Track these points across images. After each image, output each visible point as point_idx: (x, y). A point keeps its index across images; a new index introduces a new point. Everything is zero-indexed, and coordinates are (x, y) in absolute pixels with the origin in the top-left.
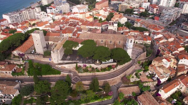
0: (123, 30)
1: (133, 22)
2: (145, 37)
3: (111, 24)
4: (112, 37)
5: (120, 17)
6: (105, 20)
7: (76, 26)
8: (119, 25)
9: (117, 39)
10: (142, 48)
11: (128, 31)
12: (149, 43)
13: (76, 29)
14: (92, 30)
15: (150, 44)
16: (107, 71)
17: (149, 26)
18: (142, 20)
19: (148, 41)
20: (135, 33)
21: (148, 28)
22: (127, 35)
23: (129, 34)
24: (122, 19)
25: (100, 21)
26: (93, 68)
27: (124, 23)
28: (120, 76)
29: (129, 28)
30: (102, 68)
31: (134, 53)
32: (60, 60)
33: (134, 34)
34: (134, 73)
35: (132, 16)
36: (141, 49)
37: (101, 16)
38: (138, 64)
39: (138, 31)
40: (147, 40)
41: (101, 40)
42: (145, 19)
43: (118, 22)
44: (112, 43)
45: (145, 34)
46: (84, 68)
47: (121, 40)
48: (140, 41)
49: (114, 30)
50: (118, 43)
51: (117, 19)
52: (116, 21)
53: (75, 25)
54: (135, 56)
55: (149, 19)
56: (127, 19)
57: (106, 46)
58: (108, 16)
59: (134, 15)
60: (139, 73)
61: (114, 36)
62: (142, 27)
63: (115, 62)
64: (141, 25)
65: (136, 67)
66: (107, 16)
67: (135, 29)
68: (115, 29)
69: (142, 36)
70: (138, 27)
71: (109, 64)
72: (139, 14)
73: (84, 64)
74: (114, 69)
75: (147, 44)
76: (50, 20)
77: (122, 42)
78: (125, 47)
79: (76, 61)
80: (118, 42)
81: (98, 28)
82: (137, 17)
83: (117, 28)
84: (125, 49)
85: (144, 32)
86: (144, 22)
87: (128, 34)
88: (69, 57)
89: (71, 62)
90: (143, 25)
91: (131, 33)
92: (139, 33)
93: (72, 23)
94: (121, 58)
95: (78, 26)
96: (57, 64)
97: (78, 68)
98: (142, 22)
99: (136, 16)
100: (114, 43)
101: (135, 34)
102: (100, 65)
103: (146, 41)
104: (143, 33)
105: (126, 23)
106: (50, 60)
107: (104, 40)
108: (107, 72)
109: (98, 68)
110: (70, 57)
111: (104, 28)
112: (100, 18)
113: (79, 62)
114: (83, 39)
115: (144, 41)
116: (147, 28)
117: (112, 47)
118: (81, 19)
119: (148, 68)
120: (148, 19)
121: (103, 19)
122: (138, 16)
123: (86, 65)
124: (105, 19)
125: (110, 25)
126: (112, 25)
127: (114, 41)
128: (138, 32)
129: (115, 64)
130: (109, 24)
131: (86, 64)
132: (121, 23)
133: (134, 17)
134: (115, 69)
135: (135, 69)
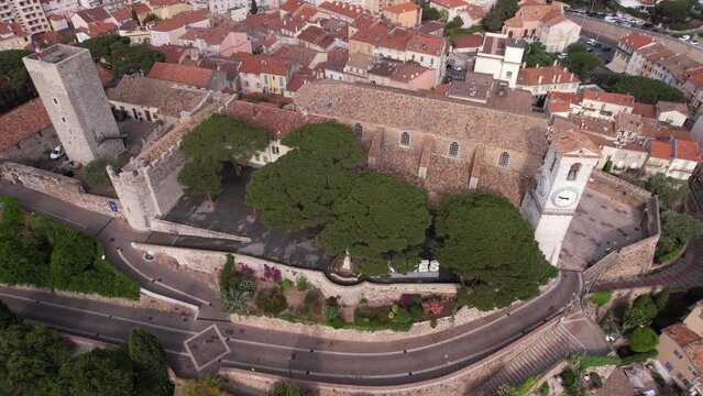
0: (547, 81)
1: (609, 50)
2: (662, 138)
3: (495, 47)
4: (464, 119)
5: (550, 19)
6: (473, 28)
7: (333, 40)
8: (535, 56)
9: (494, 137)
10: (636, 204)
11: (575, 91)
12: (682, 171)
13: (321, 57)
14: (394, 69)
15: (686, 177)
16: (389, 331)
17: (695, 73)
18: (658, 41)
19: (679, 163)
20: (609, 107)
21: (687, 88)
22: (565, 115)
23: (575, 111)
24: (556, 26)
25: (452, 31)
26: (313, 297)
27: (560, 50)
28: (461, 379)
29: (582, 78)
30: (364, 301)
31: (583, 231)
32: (157, 217)
33: (602, 112)
34: (558, 369)
35: (608, 18)
36: (628, 208)
37: (461, 8)
38: (591, 308)
39: (628, 96)
40: (671, 157)
41: (400, 132)
42: (676, 36)
43: (530, 41)
44: (458, 158)
45: (663, 117)
46: (270, 284)
47: (515, 145)
48: (632, 154)
49: (504, 78)
50: (497, 162)
51: (529, 25)
52: (525, 35)
53: (327, 37)
54: (584, 249)
55: (695, 37)
56: (579, 28)
57: (423, 172)
58: (492, 10)
59: (620, 16)
60: (589, 370)
61: (478, 118)
62: (653, 76)
63: (452, 280)
64: (649, 65)
65: (576, 328)
66: (487, 9)
67: (612, 85)
68: (509, 74)
69: (646, 131)
70: (631, 77)
71: (411, 289)
72: (644, 11)
73: (271, 265)
74: (434, 325)
75: (670, 179)
76: (236, 8)
77: (518, 159)
78: (532, 197)
79: (232, 237)
80: (493, 155)
81: (426, 60)
82: (634, 25)
83: (520, 73)
84: (526, 207)
85: (661, 104)
86: (668, 54)
87: (566, 108)
88: (208, 207)
89: (211, 236)
90: (660, 70)
91: (586, 102)
92: (630, 110)
93: (319, 25)
94: (488, 268)
95: (338, 42)
96: (144, 234)
97: (233, 279)
98: (655, 52)
99: (629, 18)
100: (473, 159)
101: (609, 114)
102: (357, 289)
103: (665, 162)
104: (655, 114)
105: (572, 49)
106: (115, 209)
107: (417, 135)
108: (388, 335)
109: (340, 302)
110: (212, 209)
111: (459, 64)
112: (452, 14)
113: (246, 244)
114: (305, 114)
115: (652, 159)
116: (679, 87)
117: (457, 181)
118: (368, 11)
119: (655, 341)
120: (691, 37)
121: (468, 22)
122: (639, 21)
123: (277, 274)
124: (476, 22)
125: (487, 50)
126: (497, 53)
127: (470, 150)
128: (625, 102)
129: (449, 289)
130: (481, 48)
131: (280, 267)
132: (545, 47)
133: (619, 22)
134: (444, 324)
135: (564, 341)
